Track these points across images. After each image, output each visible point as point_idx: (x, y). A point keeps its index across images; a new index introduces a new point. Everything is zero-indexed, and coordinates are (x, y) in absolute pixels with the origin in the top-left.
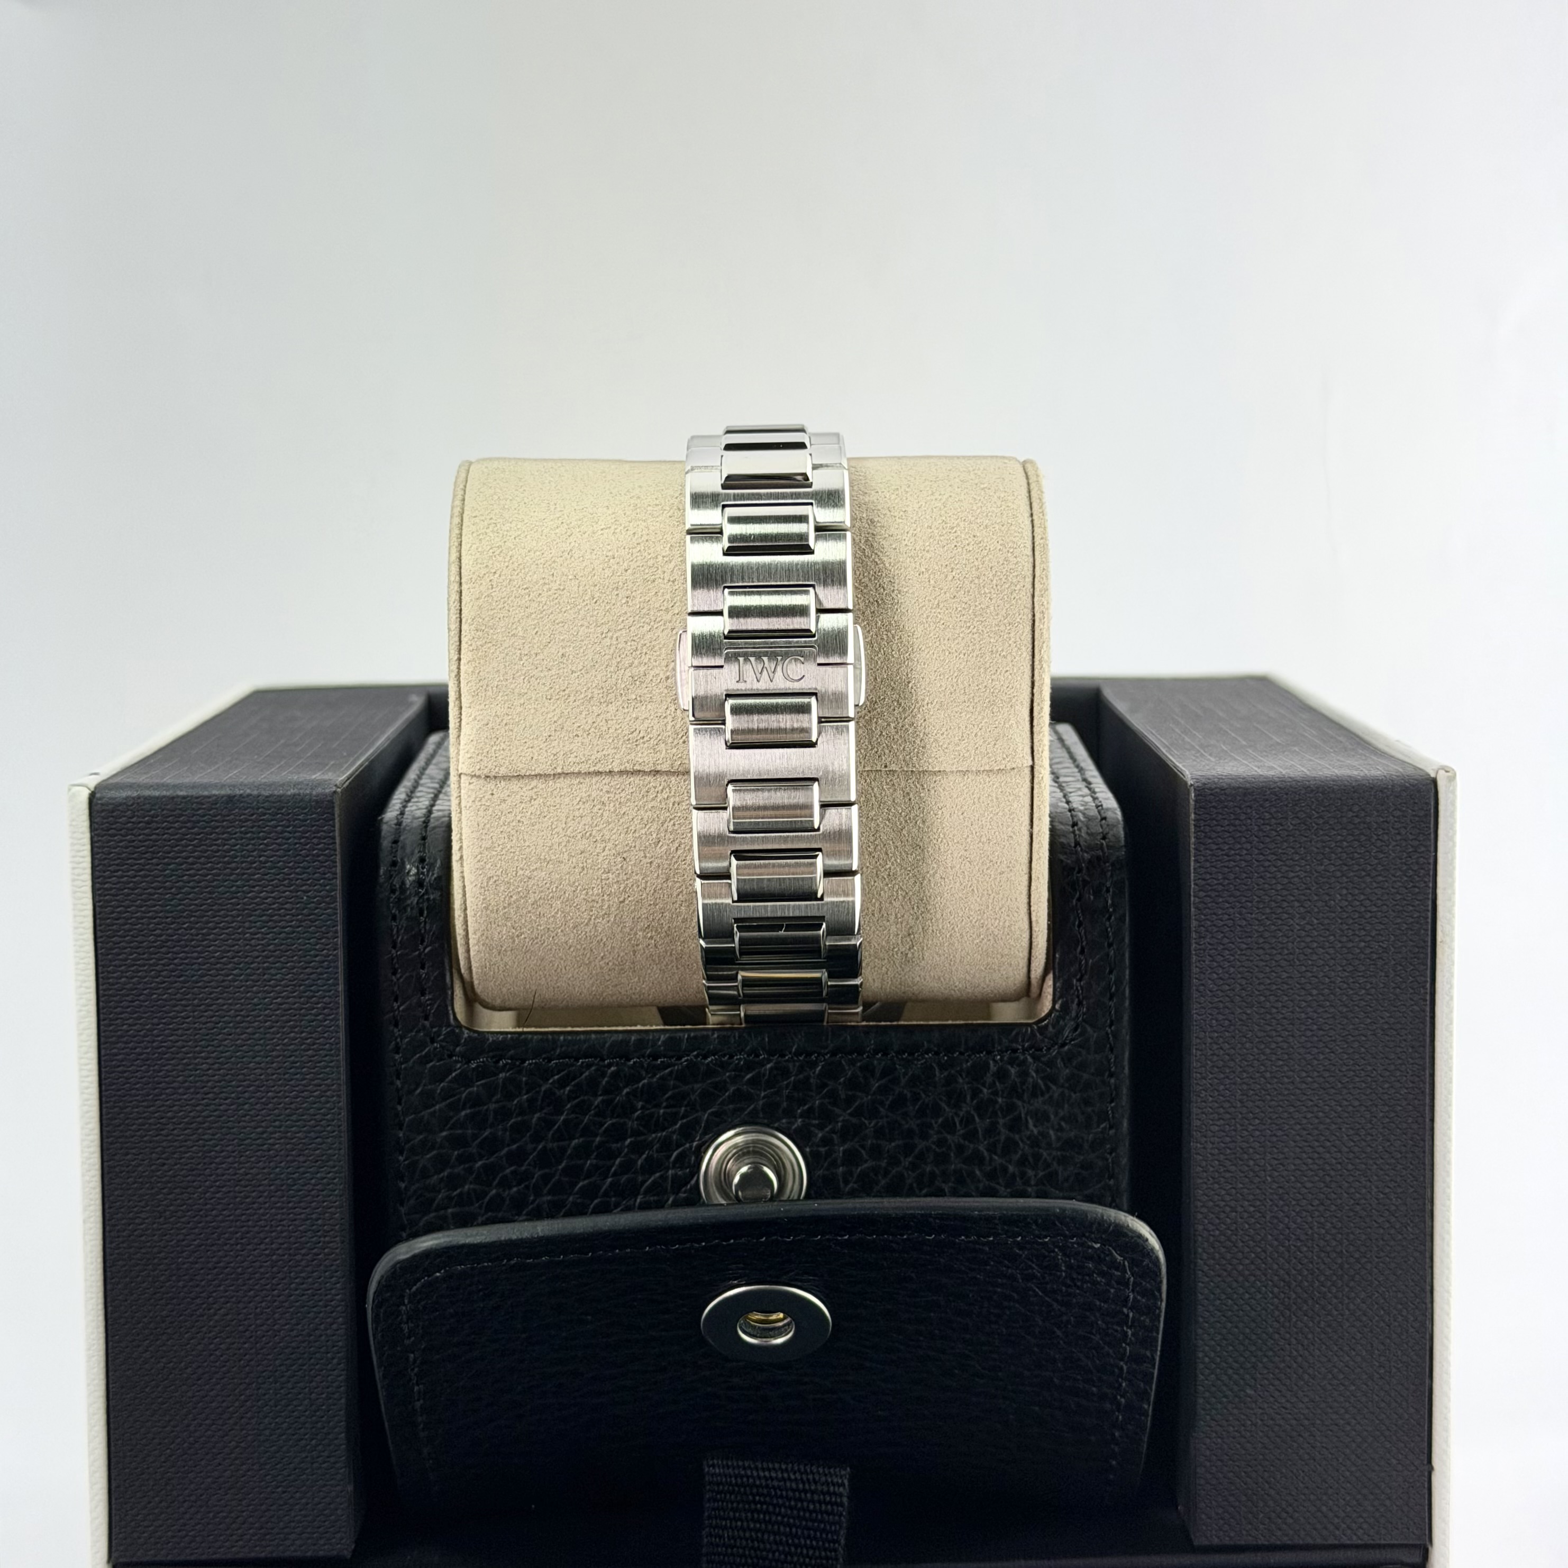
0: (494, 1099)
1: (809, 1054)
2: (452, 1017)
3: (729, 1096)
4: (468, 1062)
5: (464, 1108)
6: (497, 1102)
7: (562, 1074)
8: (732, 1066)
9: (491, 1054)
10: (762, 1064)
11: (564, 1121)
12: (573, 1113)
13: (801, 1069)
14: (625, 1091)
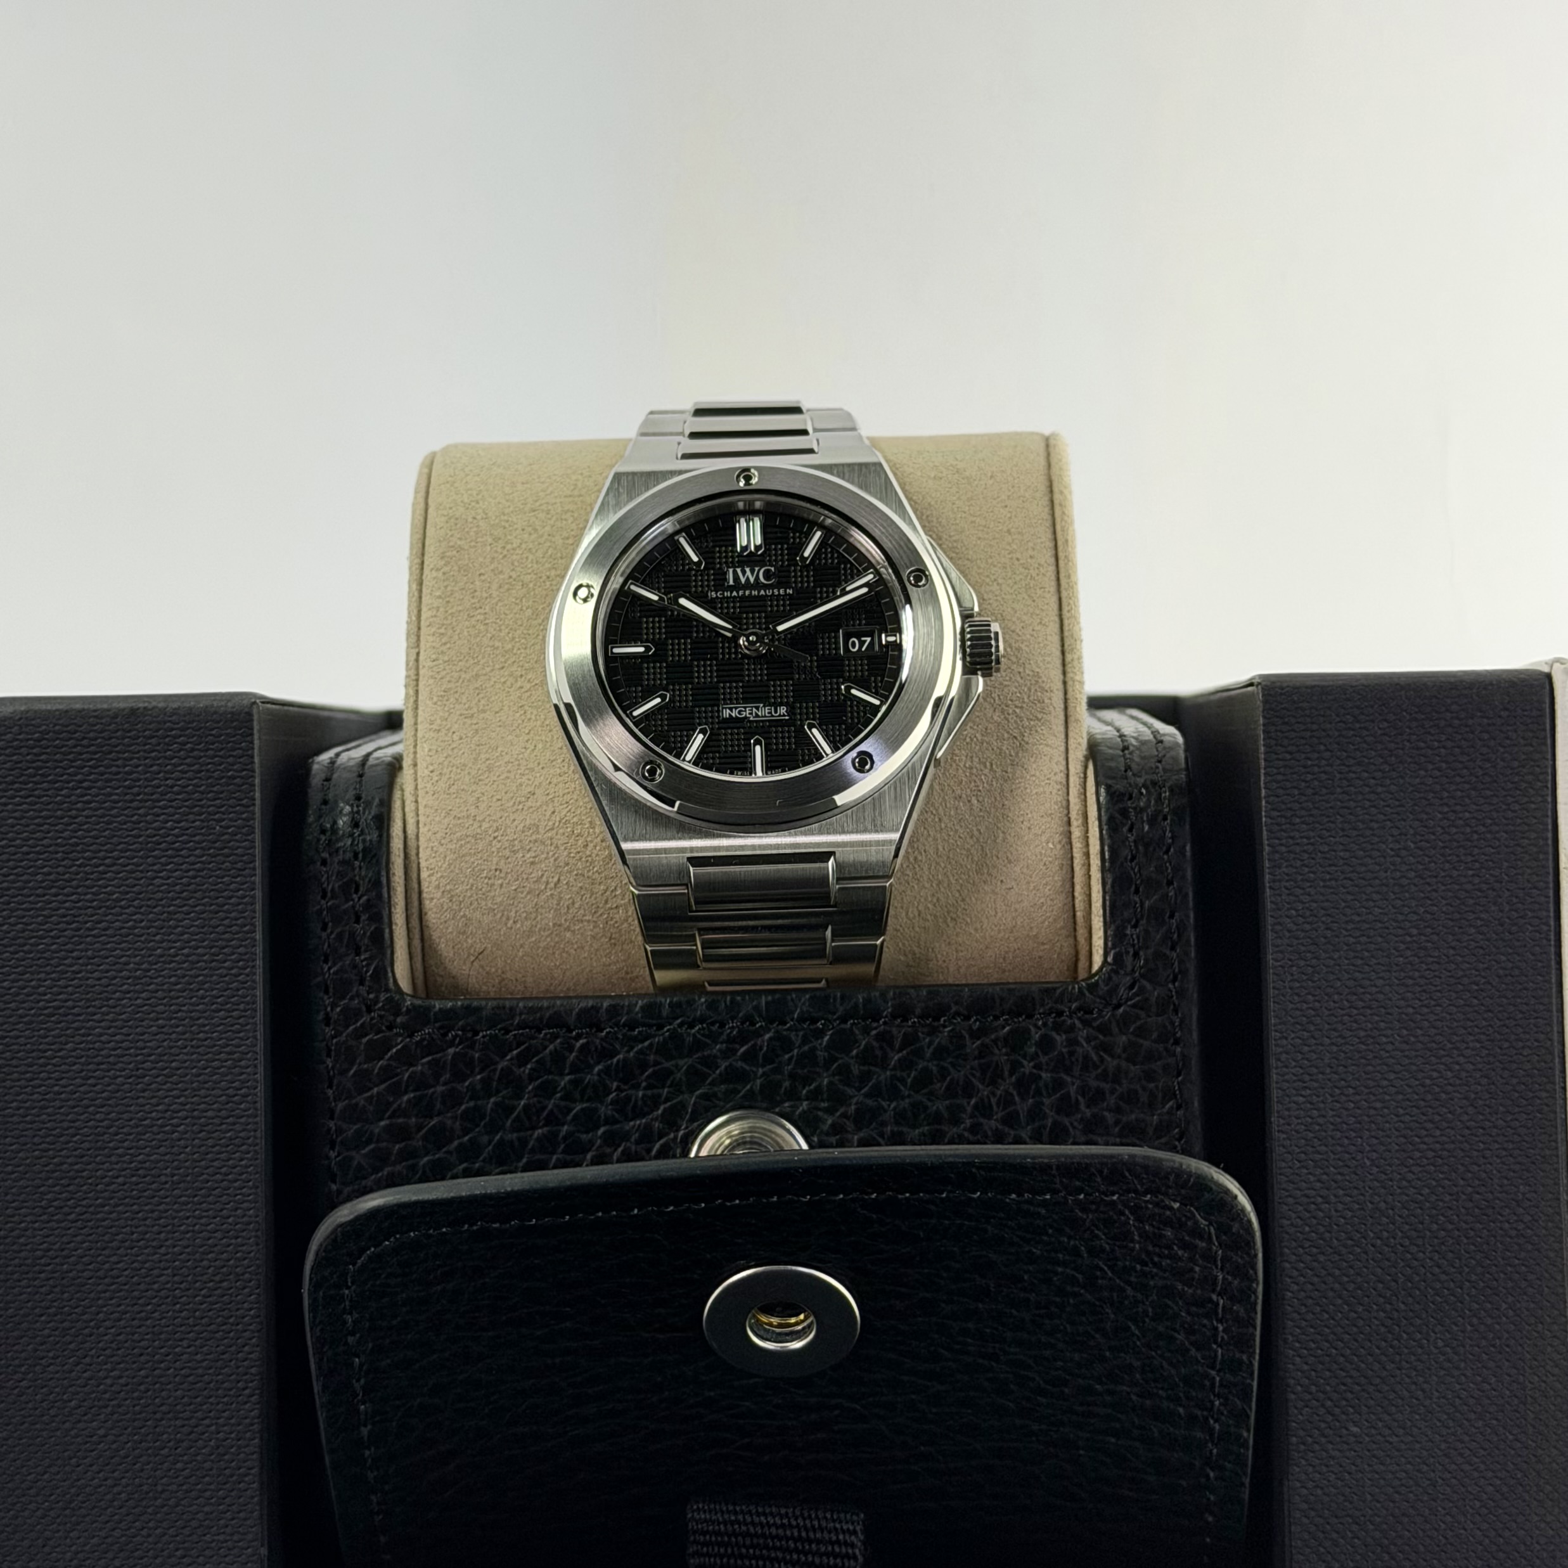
0: (442, 1079)
1: (814, 1021)
2: (391, 980)
3: (720, 1074)
4: (411, 1036)
5: (406, 1092)
6: (445, 1084)
7: (523, 1047)
8: (724, 1037)
9: (437, 1025)
10: (758, 1034)
11: (526, 1108)
12: (535, 1096)
13: (805, 1040)
14: (596, 1069)
